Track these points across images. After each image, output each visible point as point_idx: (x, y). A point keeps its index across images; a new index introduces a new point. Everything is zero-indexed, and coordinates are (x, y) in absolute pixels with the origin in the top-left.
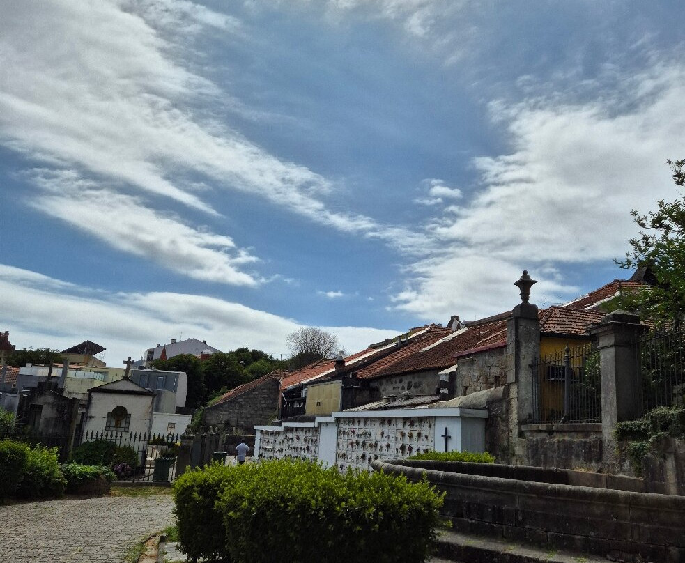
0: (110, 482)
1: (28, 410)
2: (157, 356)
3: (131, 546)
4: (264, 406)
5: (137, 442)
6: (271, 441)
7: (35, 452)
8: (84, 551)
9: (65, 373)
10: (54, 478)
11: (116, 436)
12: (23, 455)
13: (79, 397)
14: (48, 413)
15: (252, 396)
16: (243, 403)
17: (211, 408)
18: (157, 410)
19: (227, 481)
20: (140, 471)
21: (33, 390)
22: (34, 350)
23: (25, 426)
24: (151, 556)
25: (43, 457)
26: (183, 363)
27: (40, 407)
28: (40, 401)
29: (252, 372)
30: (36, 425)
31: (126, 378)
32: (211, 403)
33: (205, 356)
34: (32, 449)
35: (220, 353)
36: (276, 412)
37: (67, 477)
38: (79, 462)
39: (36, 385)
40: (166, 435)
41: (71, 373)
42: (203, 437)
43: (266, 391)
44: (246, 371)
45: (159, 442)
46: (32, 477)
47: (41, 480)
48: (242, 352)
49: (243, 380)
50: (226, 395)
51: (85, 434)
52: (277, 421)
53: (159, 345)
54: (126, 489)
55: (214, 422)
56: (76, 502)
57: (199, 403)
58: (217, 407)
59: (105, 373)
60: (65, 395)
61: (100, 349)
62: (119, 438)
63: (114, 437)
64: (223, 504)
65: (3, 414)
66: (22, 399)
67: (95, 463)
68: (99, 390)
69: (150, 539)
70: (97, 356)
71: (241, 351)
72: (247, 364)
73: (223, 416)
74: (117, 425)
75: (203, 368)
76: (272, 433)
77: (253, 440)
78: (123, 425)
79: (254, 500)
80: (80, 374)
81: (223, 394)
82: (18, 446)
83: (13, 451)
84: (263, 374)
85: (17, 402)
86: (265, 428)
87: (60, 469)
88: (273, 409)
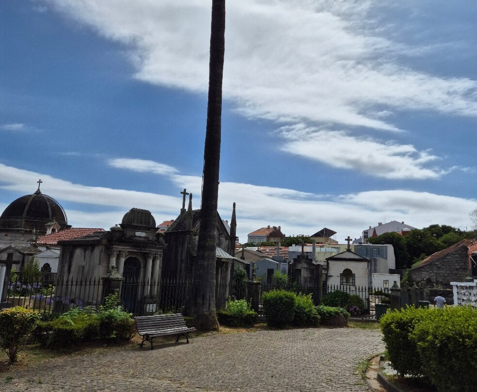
0: (347, 318)
1: (294, 273)
2: (370, 235)
3: (361, 361)
4: (458, 267)
5: (364, 293)
6: (467, 294)
7: (299, 298)
8: (331, 361)
9: (314, 249)
10: (312, 314)
11: (347, 289)
12: (292, 299)
13: (322, 263)
14: (304, 274)
15: (446, 260)
16: (440, 265)
17: (414, 270)
18: (375, 271)
19: (417, 320)
20: (366, 312)
21: (295, 260)
22: (295, 236)
23: (293, 282)
24: (374, 369)
25: (304, 301)
26: (389, 238)
27: (300, 270)
28: (299, 266)
29: (444, 242)
30: (299, 281)
31: (349, 250)
32: (414, 266)
33: (404, 233)
34: (297, 295)
35: (416, 229)
36: (468, 272)
37: (319, 314)
38: (326, 305)
39: (296, 257)
40: (383, 289)
41: (318, 249)
42: (409, 290)
43: (457, 256)
44: (439, 242)
45: (378, 293)
46: (299, 313)
47: (305, 315)
48: (434, 228)
49: (438, 249)
50: (425, 260)
51: (330, 287)
52: (470, 278)
53: (370, 227)
54: (358, 323)
55: (418, 279)
56: (327, 330)
57: (405, 266)
58: (419, 269)
59: (338, 248)
60: (314, 262)
61: (333, 233)
62: (348, 289)
63: (345, 289)
64: (414, 337)
65: (281, 275)
66: (290, 266)
67: (336, 306)
68: (332, 259)
69: (374, 357)
70: (332, 237)
71: (432, 227)
72: (439, 236)
73: (425, 275)
74: (347, 282)
75: (404, 241)
76: (466, 288)
77: (451, 293)
78: (351, 281)
79: (438, 335)
80: (323, 250)
81: (423, 259)
82: (289, 294)
83: (287, 297)
84: (454, 243)
85: (287, 267)
86: (459, 284)
87: (315, 308)
88: (465, 269)
